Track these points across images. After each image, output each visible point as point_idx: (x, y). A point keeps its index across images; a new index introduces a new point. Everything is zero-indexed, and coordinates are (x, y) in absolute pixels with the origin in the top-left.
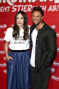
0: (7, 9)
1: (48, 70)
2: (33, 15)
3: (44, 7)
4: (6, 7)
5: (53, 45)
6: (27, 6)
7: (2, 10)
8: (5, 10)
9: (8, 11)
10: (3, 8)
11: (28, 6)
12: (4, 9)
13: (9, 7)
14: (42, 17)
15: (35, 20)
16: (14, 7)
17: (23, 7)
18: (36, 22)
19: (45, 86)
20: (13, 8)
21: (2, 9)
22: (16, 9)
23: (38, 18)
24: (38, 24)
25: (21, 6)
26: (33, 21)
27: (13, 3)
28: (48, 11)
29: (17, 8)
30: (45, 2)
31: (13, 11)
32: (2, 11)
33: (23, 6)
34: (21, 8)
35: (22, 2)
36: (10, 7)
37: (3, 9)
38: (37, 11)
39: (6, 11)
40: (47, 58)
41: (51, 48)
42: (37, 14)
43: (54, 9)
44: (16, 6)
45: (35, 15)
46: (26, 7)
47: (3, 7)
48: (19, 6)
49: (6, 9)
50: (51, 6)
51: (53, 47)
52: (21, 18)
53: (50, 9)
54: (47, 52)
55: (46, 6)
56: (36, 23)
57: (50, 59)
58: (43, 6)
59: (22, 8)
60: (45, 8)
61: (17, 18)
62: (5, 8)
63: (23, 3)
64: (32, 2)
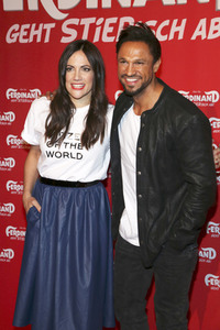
0: (44, 31)
1: (190, 256)
2: (120, 55)
3: (179, 24)
4: (41, 25)
5: (202, 165)
6: (114, 20)
7: (24, 37)
8: (35, 37)
9: (47, 40)
10: (28, 30)
11: (118, 21)
12: (33, 33)
13: (49, 26)
14: (154, 63)
15: (129, 74)
16: (69, 26)
17: (103, 25)
18: (133, 83)
19: (178, 313)
20: (65, 29)
21: (26, 33)
22: (74, 34)
23: (141, 69)
24: (142, 90)
25: (92, 20)
26: (123, 80)
27: (63, 11)
28: (193, 38)
29: (80, 29)
30: (183, 5)
31: (64, 40)
32: (26, 41)
33: (101, 20)
34: (93, 27)
35: (96, 6)
36: (53, 25)
37: (29, 34)
38: (135, 44)
39: (39, 40)
40: (181, 214)
41: (196, 178)
42: (134, 52)
43: (215, 32)
44: (75, 21)
45: (128, 59)
46: (111, 25)
47: (27, 26)
48: (87, 22)
49: (39, 33)
50: (203, 22)
51: (202, 172)
52: (84, 68)
53: (200, 32)
54: (180, 193)
55: (184, 21)
56: (132, 87)
57: (193, 220)
58: (175, 21)
59: (98, 30)
60: (181, 29)
61: (66, 69)
62: (37, 28)
63: (100, 12)
64: (134, 5)
